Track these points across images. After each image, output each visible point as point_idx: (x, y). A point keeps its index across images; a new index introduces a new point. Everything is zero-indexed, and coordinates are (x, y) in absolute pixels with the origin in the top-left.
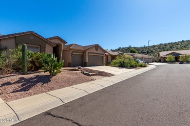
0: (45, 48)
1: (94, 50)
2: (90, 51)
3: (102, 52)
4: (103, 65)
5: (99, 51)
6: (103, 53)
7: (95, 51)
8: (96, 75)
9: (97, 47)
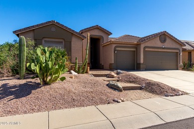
0: (70, 42)
1: (157, 43)
2: (148, 44)
3: (175, 46)
4: (177, 69)
5: (168, 44)
6: (178, 46)
7: (159, 44)
8: (141, 88)
9: (164, 36)
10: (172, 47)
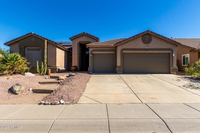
2: (125, 46)
3: (164, 45)
5: (155, 44)
7: (141, 45)
10: (160, 47)
